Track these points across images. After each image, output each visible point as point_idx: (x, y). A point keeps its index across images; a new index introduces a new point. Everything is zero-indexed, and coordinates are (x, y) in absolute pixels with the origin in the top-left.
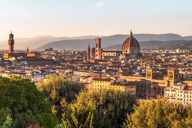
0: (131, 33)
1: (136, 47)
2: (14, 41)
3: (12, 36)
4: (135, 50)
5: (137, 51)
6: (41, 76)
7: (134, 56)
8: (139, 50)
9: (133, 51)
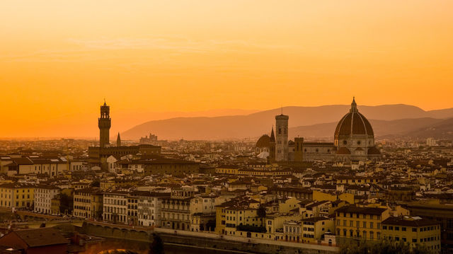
0: (354, 104)
1: (365, 133)
2: (110, 121)
3: (105, 110)
4: (363, 141)
5: (368, 142)
6: (206, 201)
7: (362, 153)
8: (372, 139)
9: (359, 143)
